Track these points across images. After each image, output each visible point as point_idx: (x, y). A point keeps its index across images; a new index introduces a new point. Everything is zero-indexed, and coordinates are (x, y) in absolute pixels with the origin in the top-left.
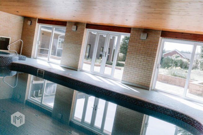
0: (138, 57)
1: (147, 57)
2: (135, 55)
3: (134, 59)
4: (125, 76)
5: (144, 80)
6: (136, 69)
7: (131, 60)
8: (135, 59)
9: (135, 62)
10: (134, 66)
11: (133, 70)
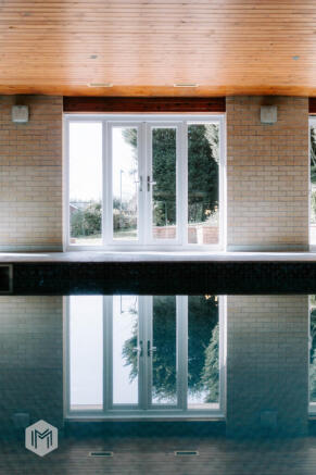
0: (263, 174)
1: (288, 168)
2: (251, 168)
3: (252, 179)
4: (233, 231)
5: (291, 229)
6: (264, 204)
7: (244, 183)
8: (256, 179)
9: (256, 186)
10: (257, 199)
11: (255, 209)
